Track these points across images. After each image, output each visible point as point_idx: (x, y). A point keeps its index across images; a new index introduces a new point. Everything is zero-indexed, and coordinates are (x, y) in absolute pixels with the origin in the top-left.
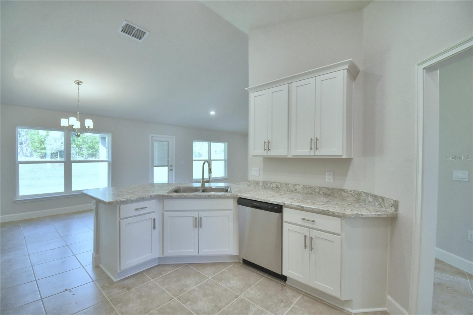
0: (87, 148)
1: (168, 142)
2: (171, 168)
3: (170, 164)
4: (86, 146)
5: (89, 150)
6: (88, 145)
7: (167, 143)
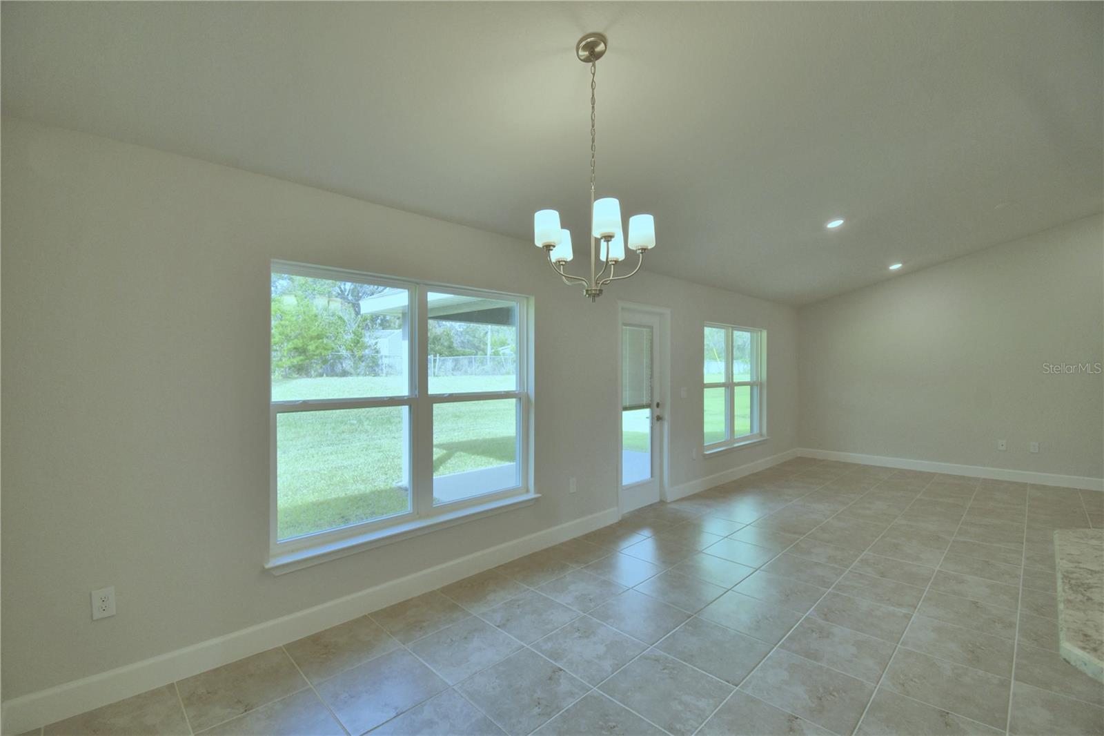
0: (289, 351)
1: (651, 328)
2: (658, 412)
3: (657, 400)
4: (289, 346)
5: (293, 357)
6: (293, 343)
7: (648, 330)
